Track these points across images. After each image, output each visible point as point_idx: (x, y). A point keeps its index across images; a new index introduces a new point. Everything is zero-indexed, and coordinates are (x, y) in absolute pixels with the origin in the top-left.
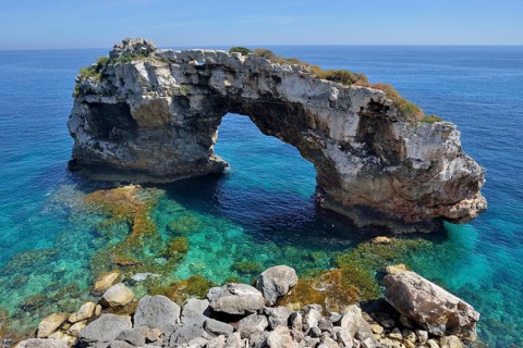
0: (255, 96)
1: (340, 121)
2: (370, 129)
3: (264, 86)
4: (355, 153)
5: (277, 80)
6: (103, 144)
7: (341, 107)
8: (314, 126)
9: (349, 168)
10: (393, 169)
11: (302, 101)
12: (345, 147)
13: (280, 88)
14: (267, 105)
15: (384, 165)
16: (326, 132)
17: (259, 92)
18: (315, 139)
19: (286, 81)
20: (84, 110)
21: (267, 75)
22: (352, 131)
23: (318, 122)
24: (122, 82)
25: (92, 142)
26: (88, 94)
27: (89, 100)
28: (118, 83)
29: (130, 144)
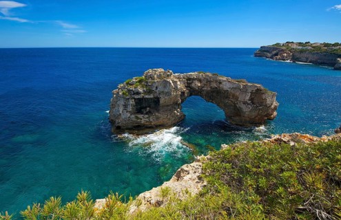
0: (209, 89)
1: (244, 95)
2: (253, 97)
3: (214, 85)
4: (248, 104)
5: (220, 83)
6: (140, 116)
8: (231, 97)
9: (246, 109)
10: (261, 108)
11: (229, 90)
12: (245, 103)
13: (221, 86)
14: (213, 92)
15: (257, 106)
16: (237, 98)
17: (211, 88)
18: (232, 101)
19: (224, 83)
20: (132, 102)
21: (216, 81)
22: (248, 98)
23: (233, 96)
24: (157, 88)
25: (133, 116)
26: (134, 94)
27: (136, 97)
28: (154, 89)
29: (157, 114)
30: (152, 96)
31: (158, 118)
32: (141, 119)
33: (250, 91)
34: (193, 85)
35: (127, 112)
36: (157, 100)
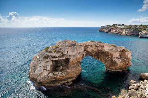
0: (97, 51)
1: (116, 53)
2: (121, 54)
3: (100, 48)
4: (119, 58)
5: (103, 47)
7: (116, 51)
8: (109, 55)
9: (118, 62)
10: (125, 60)
11: (108, 51)
12: (117, 58)
13: (104, 49)
14: (99, 53)
15: (123, 59)
16: (112, 56)
17: (98, 50)
18: (110, 58)
19: (105, 47)
20: (50, 63)
21: (101, 46)
22: (118, 55)
23: (110, 54)
24: (67, 52)
25: (51, 74)
26: (52, 57)
27: (54, 59)
28: (66, 53)
29: (67, 70)
30: (64, 58)
31: (68, 73)
32: (57, 75)
33: (119, 51)
34: (88, 49)
35: (46, 71)
36: (67, 61)
